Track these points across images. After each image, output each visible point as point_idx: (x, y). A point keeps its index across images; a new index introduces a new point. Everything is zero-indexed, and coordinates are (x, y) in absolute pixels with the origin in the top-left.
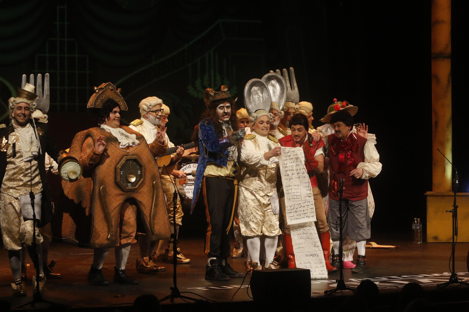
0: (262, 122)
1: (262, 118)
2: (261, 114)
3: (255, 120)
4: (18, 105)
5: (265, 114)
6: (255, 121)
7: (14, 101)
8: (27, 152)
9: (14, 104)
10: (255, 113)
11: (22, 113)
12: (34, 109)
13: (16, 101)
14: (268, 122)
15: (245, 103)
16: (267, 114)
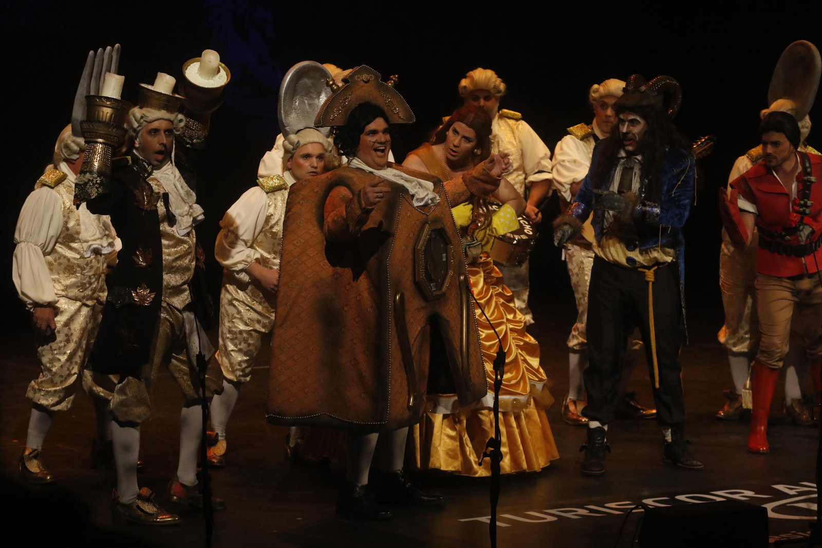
0: (307, 156)
1: (310, 146)
2: (308, 139)
3: (293, 149)
4: (150, 124)
5: (316, 140)
6: (293, 152)
7: (142, 117)
8: (183, 217)
9: (142, 123)
10: (296, 134)
11: (160, 142)
12: (181, 129)
13: (146, 116)
14: (320, 157)
15: (278, 111)
16: (321, 141)
